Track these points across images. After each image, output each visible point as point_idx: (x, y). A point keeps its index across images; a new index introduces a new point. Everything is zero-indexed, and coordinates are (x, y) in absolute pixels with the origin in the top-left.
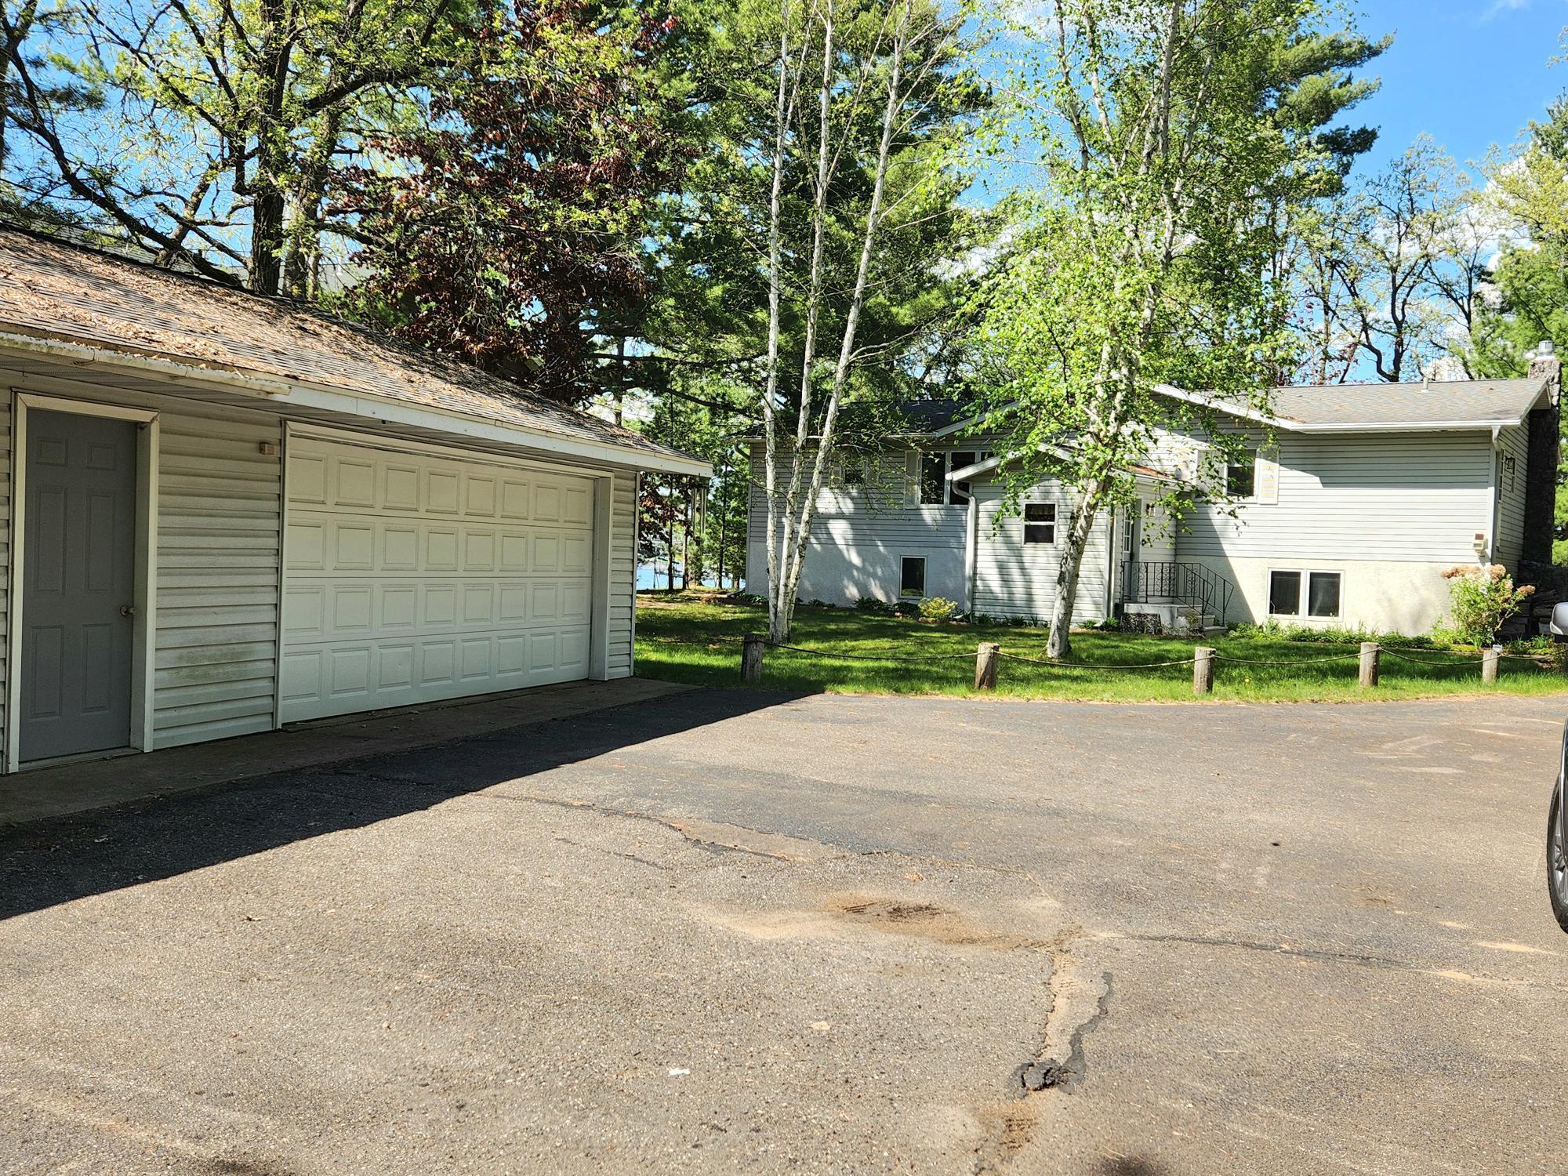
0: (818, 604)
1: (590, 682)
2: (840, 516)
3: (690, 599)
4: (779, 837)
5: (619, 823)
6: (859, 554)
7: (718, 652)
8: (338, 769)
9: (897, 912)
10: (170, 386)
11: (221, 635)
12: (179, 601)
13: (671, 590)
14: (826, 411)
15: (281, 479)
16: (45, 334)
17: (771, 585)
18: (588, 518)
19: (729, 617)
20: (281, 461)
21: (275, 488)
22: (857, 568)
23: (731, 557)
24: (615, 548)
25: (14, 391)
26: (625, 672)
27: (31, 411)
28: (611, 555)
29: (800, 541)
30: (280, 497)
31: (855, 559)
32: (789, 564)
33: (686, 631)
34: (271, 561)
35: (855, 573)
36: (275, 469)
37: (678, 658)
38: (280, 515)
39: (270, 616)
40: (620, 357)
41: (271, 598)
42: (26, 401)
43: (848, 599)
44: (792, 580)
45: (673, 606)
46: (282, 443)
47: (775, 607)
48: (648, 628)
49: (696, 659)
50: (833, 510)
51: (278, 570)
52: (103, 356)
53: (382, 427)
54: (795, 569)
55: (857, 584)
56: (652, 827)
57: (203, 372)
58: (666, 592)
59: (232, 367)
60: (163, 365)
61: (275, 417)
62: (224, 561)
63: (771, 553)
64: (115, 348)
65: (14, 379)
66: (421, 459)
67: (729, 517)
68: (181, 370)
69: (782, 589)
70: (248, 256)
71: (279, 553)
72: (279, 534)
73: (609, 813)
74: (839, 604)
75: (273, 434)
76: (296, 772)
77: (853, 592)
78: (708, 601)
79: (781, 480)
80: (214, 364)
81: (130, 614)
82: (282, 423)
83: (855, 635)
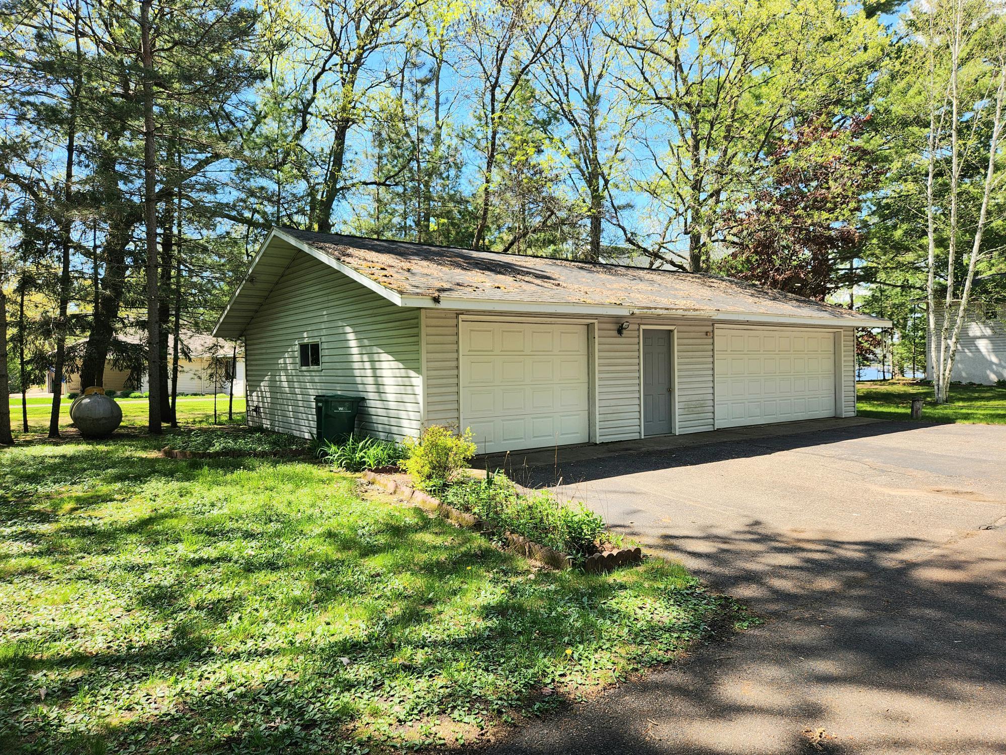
0: (972, 384)
1: (835, 418)
2: (983, 337)
3: (894, 384)
4: (911, 469)
5: (843, 462)
6: (997, 356)
7: (904, 407)
8: (738, 443)
9: (957, 493)
10: (683, 318)
11: (696, 398)
12: (684, 386)
13: (884, 380)
14: (964, 286)
15: (713, 344)
16: (650, 308)
17: (935, 376)
18: (832, 350)
19: (915, 391)
20: (713, 338)
21: (711, 347)
22: (996, 364)
23: (920, 361)
24: (845, 361)
25: (639, 325)
26: (853, 414)
27: (644, 330)
28: (843, 364)
29: (951, 352)
30: (713, 350)
31: (994, 359)
32: (945, 365)
33: (887, 398)
34: (711, 372)
35: (994, 367)
36: (711, 341)
37: (880, 409)
38: (713, 356)
39: (711, 391)
40: (851, 269)
41: (711, 385)
42: (643, 327)
43: (990, 381)
44: (947, 372)
45: (883, 387)
46: (713, 331)
47: (938, 385)
48: (868, 397)
49: (892, 410)
50: (978, 334)
51: (713, 375)
52: (665, 312)
53: (748, 323)
54: (949, 366)
55: (995, 373)
56: (858, 464)
57: (692, 313)
58: (881, 381)
59: (700, 310)
60: (680, 312)
61: (711, 323)
62: (696, 373)
63: (934, 359)
64: (667, 309)
65: (639, 321)
66: (760, 331)
67: (917, 341)
68: (685, 313)
69: (941, 377)
70: (688, 257)
71: (713, 369)
72: (713, 363)
73: (840, 459)
74: (985, 384)
75: (710, 329)
76: (725, 442)
77: (994, 378)
78: (904, 384)
79: (939, 324)
80: (695, 310)
81: (670, 391)
82: (713, 325)
83: (989, 399)
